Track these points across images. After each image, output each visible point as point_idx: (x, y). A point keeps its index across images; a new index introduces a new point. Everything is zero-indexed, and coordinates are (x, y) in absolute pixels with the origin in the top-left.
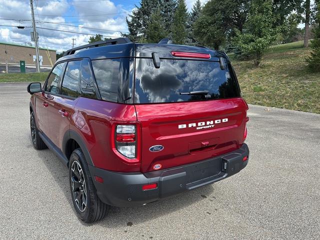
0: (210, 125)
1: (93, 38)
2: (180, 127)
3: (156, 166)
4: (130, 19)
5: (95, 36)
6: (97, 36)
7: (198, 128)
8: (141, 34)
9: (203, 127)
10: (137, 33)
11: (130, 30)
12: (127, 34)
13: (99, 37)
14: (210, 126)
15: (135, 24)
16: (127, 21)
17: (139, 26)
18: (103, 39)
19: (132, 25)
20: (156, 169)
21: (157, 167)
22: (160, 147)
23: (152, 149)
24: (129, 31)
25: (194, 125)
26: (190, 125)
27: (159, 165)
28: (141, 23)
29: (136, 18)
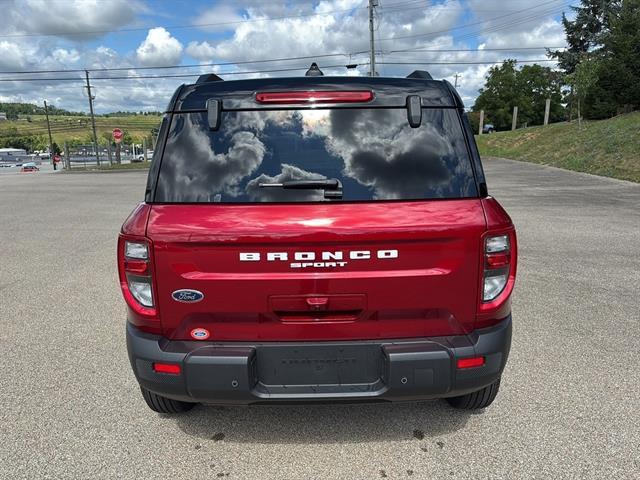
0: (332, 260)
1: (496, 68)
2: (243, 257)
3: (196, 331)
4: (572, 17)
5: (501, 65)
6: (505, 64)
7: (293, 265)
8: (598, 47)
9: (311, 264)
10: (588, 46)
11: (571, 40)
12: (561, 50)
13: (508, 65)
14: (334, 264)
15: (585, 26)
16: (565, 22)
17: (595, 27)
18: (517, 68)
19: (578, 28)
20: (197, 337)
21: (200, 333)
22: (193, 294)
23: (177, 295)
24: (567, 44)
25: (284, 256)
26: (271, 257)
27: (204, 331)
28: (601, 20)
29: (588, 11)
